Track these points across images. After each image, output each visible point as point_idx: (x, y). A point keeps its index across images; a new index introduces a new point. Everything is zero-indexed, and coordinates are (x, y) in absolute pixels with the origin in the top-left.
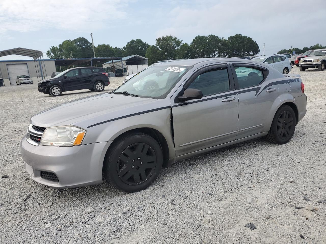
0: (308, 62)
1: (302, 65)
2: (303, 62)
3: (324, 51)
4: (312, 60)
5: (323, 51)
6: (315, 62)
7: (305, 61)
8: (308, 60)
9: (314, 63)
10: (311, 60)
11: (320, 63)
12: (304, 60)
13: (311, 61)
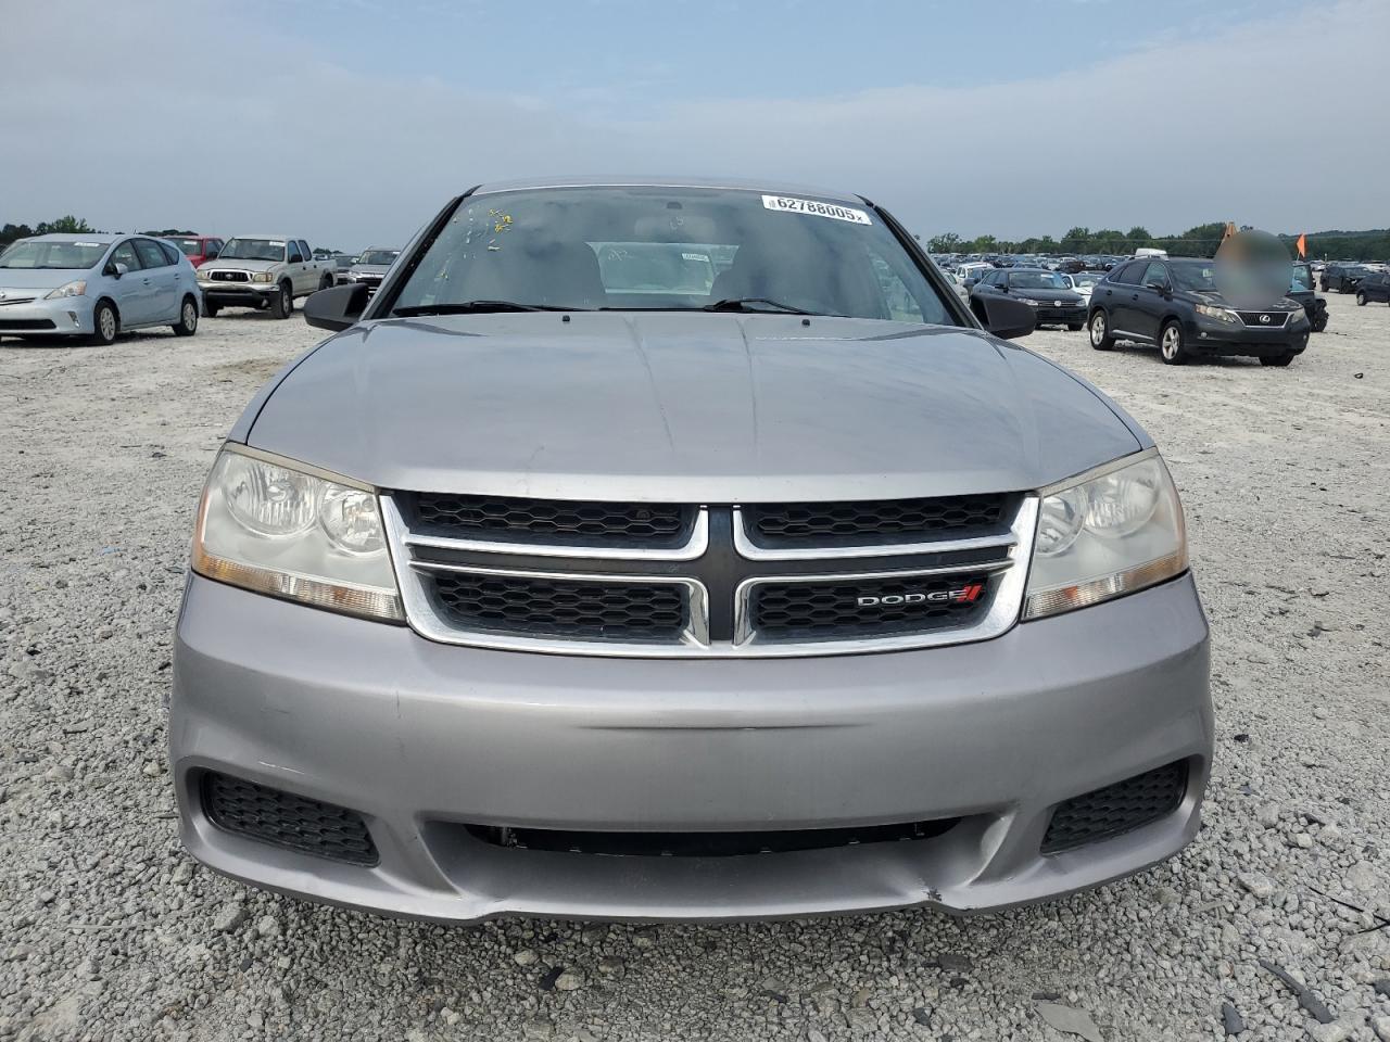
0: (231, 280)
1: (210, 293)
2: (212, 278)
3: (275, 244)
4: (248, 273)
5: (271, 243)
6: (260, 281)
7: (218, 276)
8: (231, 273)
9: (258, 287)
10: (244, 274)
11: (277, 289)
12: (212, 271)
13: (241, 277)
